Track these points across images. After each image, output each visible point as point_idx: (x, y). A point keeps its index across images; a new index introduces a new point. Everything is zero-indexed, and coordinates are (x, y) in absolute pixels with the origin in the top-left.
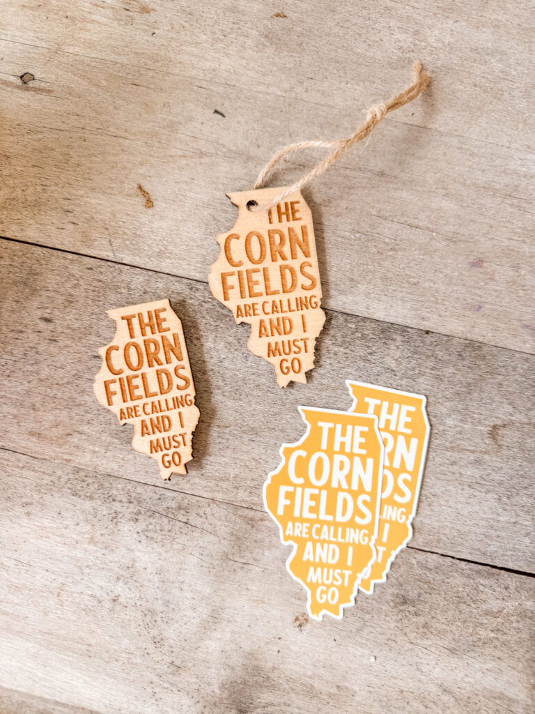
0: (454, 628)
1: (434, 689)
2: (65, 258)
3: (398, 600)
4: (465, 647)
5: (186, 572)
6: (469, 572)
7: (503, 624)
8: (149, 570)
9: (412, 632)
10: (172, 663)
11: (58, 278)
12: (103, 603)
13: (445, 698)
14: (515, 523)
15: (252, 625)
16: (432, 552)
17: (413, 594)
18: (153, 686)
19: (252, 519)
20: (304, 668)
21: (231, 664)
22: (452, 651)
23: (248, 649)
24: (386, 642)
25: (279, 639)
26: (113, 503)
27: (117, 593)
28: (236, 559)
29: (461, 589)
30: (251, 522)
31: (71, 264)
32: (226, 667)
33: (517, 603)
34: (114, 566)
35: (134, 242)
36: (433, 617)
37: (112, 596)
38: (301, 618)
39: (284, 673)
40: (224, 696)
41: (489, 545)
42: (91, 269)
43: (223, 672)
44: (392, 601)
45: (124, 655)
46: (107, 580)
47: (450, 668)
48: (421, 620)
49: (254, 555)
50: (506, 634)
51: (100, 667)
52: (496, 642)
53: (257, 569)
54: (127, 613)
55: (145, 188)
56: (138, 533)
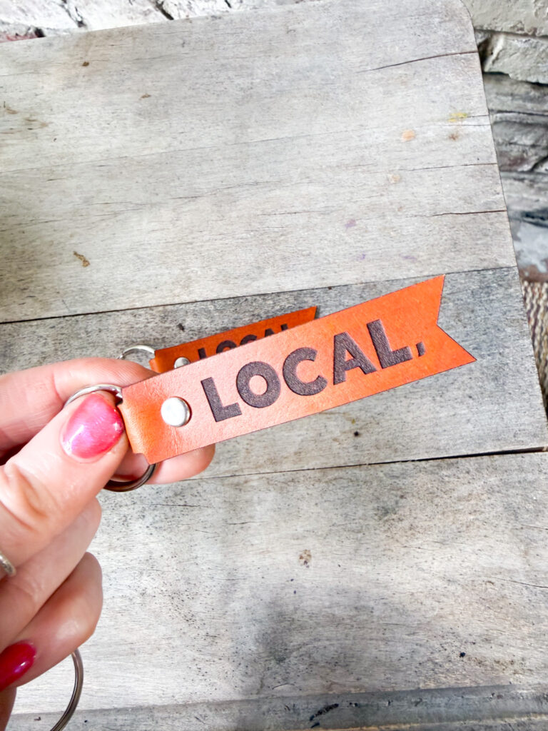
0: (436, 521)
1: (439, 583)
2: (31, 326)
3: (380, 513)
4: (452, 536)
5: (196, 547)
6: (431, 469)
7: (477, 504)
8: (165, 557)
9: (402, 536)
10: (207, 635)
11: (29, 342)
12: (134, 600)
13: (452, 588)
14: (454, 415)
15: (265, 576)
16: (394, 462)
17: (390, 504)
18: (196, 662)
19: (238, 484)
20: (321, 600)
21: (257, 618)
22: (443, 543)
23: (269, 600)
24: (383, 553)
25: (292, 580)
26: (121, 509)
27: (143, 586)
28: (235, 522)
29: (429, 486)
30: (237, 486)
31: (37, 328)
32: (254, 622)
33: (482, 483)
34: (134, 563)
35: (82, 296)
36: (415, 518)
37: (140, 590)
38: (304, 555)
39: (306, 611)
40: (261, 650)
41: (440, 441)
42: (54, 327)
43: (253, 628)
44: (376, 515)
45: (164, 642)
46: (132, 578)
47: (446, 559)
48: (406, 524)
49: (249, 514)
50: (482, 512)
51: (146, 661)
52: (477, 523)
53: (255, 524)
54: (157, 601)
55: (79, 253)
56: (148, 527)
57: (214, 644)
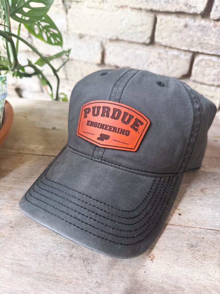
10: (97, 282)
12: (66, 258)
25: (144, 266)
36: (206, 252)
37: (70, 254)
54: (76, 261)
57: (99, 287)
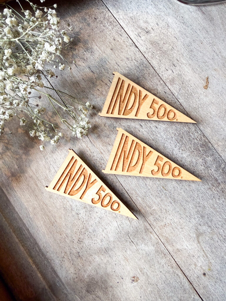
5: (110, 226)
8: (97, 214)
10: (79, 253)
12: (73, 212)
15: (116, 265)
19: (148, 229)
20: (122, 296)
25: (122, 278)
27: (80, 212)
28: (131, 238)
31: (160, 85)
32: (95, 270)
38: (136, 278)
39: (113, 292)
40: (86, 280)
45: (65, 235)
53: (135, 247)
54: (78, 222)
55: (209, 80)
57: (77, 258)
